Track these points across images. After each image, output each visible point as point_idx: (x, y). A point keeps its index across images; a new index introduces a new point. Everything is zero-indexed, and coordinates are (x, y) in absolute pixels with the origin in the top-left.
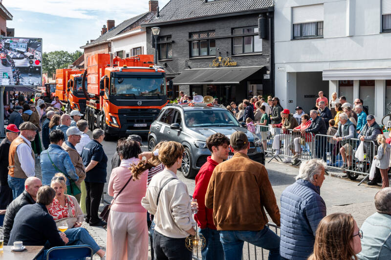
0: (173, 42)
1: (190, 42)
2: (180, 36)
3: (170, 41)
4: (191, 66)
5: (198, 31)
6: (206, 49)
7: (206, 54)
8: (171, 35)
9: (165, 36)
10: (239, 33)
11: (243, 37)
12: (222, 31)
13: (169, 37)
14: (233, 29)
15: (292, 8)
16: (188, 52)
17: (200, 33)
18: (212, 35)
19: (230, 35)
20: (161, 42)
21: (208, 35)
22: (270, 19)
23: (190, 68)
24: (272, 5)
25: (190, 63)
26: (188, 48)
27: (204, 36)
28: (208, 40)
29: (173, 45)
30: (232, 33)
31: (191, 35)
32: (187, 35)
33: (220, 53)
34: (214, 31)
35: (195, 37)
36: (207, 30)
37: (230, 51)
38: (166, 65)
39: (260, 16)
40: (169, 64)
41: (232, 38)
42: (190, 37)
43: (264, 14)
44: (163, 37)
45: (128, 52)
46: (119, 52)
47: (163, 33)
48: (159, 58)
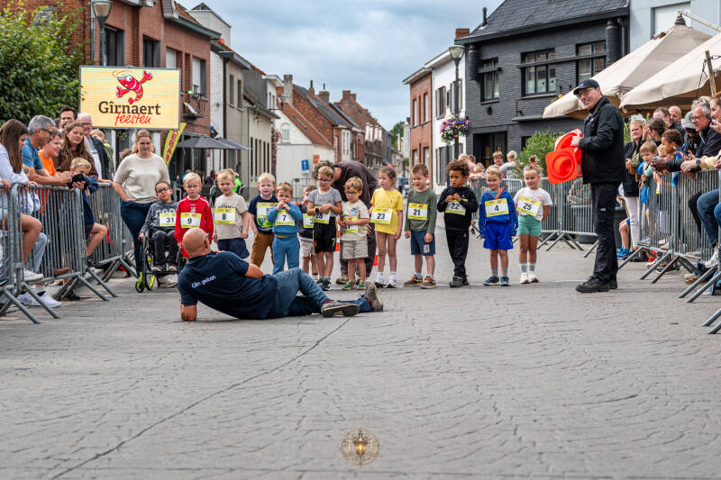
0: (499, 70)
1: (523, 70)
2: (509, 59)
3: (492, 68)
4: (524, 112)
5: (532, 50)
6: (544, 80)
7: (544, 90)
8: (497, 58)
9: (491, 59)
10: (587, 52)
11: (592, 59)
12: (564, 48)
13: (495, 60)
14: (578, 46)
15: (654, 10)
16: (518, 87)
17: (537, 53)
18: (550, 59)
19: (573, 56)
20: (485, 69)
21: (547, 57)
22: (623, 29)
23: (522, 115)
24: (625, 6)
25: (522, 105)
26: (519, 80)
27: (542, 60)
28: (547, 65)
29: (501, 77)
30: (577, 52)
31: (524, 56)
32: (518, 57)
33: (561, 87)
34: (552, 50)
35: (531, 61)
36: (545, 47)
38: (490, 111)
39: (609, 23)
40: (494, 107)
41: (577, 62)
42: (523, 59)
43: (614, 20)
44: (488, 62)
45: (448, 88)
46: (441, 89)
47: (489, 54)
48: (483, 99)
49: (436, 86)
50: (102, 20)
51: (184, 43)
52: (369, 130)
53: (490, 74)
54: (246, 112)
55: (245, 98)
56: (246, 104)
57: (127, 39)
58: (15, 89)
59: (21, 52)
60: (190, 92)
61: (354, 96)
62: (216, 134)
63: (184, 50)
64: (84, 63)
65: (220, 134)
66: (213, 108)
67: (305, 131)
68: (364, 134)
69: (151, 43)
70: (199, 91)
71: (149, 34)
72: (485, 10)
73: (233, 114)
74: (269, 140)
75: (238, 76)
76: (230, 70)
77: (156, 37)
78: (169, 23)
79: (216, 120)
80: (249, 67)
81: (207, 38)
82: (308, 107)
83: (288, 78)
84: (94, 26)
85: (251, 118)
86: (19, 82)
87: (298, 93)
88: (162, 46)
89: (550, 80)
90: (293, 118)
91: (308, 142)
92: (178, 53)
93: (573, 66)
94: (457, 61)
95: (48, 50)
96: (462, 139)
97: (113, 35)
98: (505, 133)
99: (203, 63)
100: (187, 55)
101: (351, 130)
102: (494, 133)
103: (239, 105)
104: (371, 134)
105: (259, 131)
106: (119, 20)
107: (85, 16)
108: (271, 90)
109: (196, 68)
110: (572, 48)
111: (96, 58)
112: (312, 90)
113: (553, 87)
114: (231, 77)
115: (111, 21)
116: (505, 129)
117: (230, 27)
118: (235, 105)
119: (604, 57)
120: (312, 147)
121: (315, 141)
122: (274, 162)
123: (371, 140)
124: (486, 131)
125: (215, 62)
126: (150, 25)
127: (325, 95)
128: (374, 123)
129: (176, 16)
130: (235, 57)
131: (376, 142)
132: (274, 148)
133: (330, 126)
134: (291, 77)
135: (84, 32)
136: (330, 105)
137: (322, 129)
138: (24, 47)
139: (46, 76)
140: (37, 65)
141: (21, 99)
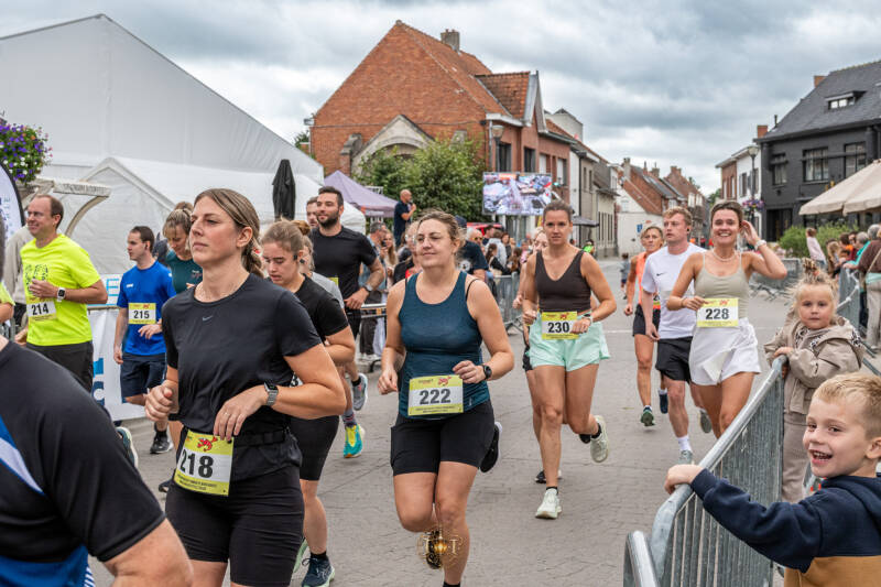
0: (787, 162)
1: (804, 163)
2: (793, 153)
3: (782, 160)
4: (804, 194)
5: (811, 147)
6: (820, 170)
7: (820, 177)
8: (785, 153)
9: (780, 154)
10: (851, 151)
11: (856, 155)
12: (835, 147)
13: (784, 155)
14: (845, 145)
16: (800, 174)
17: (814, 150)
18: (825, 154)
19: (842, 153)
20: (776, 161)
21: (822, 153)
23: (803, 196)
25: (803, 189)
26: (801, 170)
27: (818, 155)
28: (822, 159)
29: (787, 166)
30: (845, 150)
31: (805, 152)
32: (801, 153)
33: (832, 176)
34: (826, 148)
35: (811, 156)
36: (821, 145)
37: (842, 173)
38: (779, 192)
39: (869, 129)
40: (782, 190)
41: (845, 157)
42: (804, 155)
43: (872, 127)
44: (778, 156)
45: (748, 174)
46: (744, 175)
47: (779, 149)
48: (774, 184)
49: (740, 172)
50: (497, 139)
51: (552, 149)
52: (691, 198)
53: (780, 165)
54: (595, 196)
55: (596, 184)
56: (595, 188)
57: (513, 150)
58: (443, 192)
59: (447, 166)
60: (556, 184)
61: (680, 170)
62: (574, 212)
63: (552, 154)
64: (486, 170)
65: (577, 213)
66: (571, 193)
67: (640, 202)
68: (687, 202)
69: (529, 151)
70: (562, 182)
71: (528, 145)
72: (776, 117)
73: (586, 196)
74: (612, 212)
75: (589, 167)
76: (584, 164)
77: (533, 147)
78: (542, 136)
79: (574, 202)
80: (597, 160)
81: (568, 144)
82: (642, 182)
83: (627, 161)
84: (492, 143)
85: (599, 197)
86: (446, 187)
87: (635, 173)
88: (537, 153)
89: (825, 170)
90: (631, 192)
91: (642, 210)
92: (547, 156)
93: (842, 159)
94: (753, 157)
95: (464, 163)
96: (757, 214)
97: (504, 148)
98: (791, 210)
99: (565, 161)
100: (554, 157)
101: (675, 199)
102: (782, 210)
103: (591, 188)
104: (692, 201)
105: (605, 208)
106: (509, 138)
107: (486, 138)
108: (614, 174)
109: (560, 166)
110: (842, 148)
111: (493, 166)
112: (645, 169)
113: (826, 176)
114: (585, 169)
115: (504, 139)
116: (790, 206)
117: (581, 125)
118: (587, 189)
119: (865, 154)
120: (646, 215)
121: (649, 211)
122: (616, 229)
123: (693, 206)
124: (776, 208)
125: (573, 159)
126: (529, 140)
127: (656, 171)
128: (695, 191)
129: (546, 132)
130: (589, 155)
131: (697, 207)
132: (616, 217)
133: (658, 197)
134: (629, 160)
135: (486, 149)
136: (660, 180)
137: (654, 200)
138: (449, 163)
139: (462, 182)
140: (457, 175)
141: (447, 198)
